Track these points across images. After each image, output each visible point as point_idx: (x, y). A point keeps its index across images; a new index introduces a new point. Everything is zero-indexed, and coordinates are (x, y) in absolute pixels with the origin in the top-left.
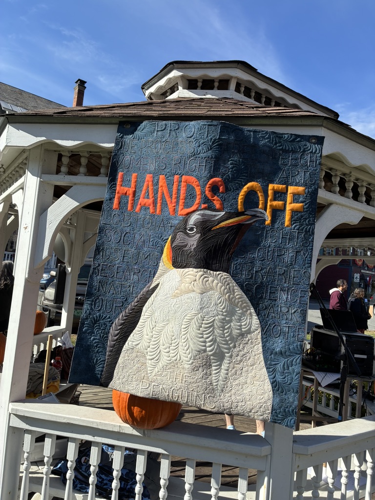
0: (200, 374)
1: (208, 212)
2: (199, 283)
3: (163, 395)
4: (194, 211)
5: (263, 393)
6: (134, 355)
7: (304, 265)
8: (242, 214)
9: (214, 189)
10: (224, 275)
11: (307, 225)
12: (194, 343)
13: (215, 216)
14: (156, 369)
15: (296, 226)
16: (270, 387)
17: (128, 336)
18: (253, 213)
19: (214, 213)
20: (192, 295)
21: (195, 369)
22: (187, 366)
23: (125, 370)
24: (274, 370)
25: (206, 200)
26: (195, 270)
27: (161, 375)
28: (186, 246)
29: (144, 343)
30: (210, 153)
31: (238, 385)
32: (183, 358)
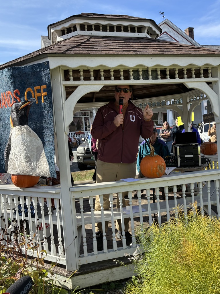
0: (28, 164)
1: (17, 104)
2: (20, 131)
3: (22, 173)
4: (13, 104)
5: (47, 167)
6: (12, 160)
7: (51, 117)
8: (27, 101)
9: (16, 94)
10: (26, 126)
11: (49, 100)
12: (24, 153)
13: (19, 104)
14: (18, 165)
15: (46, 102)
16: (48, 165)
17: (9, 154)
18: (31, 100)
19: (18, 104)
20: (19, 136)
21: (27, 162)
22: (24, 162)
23: (10, 166)
24: (48, 158)
25: (15, 99)
26: (18, 126)
27: (19, 166)
28: (14, 118)
29: (13, 156)
30: (11, 81)
31: (40, 166)
32: (23, 159)
